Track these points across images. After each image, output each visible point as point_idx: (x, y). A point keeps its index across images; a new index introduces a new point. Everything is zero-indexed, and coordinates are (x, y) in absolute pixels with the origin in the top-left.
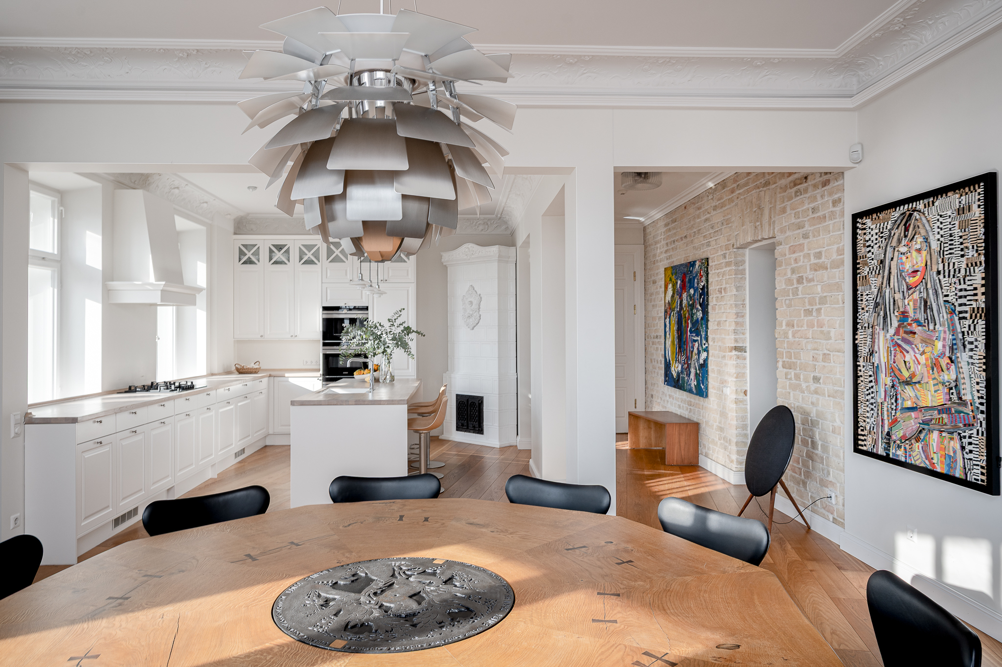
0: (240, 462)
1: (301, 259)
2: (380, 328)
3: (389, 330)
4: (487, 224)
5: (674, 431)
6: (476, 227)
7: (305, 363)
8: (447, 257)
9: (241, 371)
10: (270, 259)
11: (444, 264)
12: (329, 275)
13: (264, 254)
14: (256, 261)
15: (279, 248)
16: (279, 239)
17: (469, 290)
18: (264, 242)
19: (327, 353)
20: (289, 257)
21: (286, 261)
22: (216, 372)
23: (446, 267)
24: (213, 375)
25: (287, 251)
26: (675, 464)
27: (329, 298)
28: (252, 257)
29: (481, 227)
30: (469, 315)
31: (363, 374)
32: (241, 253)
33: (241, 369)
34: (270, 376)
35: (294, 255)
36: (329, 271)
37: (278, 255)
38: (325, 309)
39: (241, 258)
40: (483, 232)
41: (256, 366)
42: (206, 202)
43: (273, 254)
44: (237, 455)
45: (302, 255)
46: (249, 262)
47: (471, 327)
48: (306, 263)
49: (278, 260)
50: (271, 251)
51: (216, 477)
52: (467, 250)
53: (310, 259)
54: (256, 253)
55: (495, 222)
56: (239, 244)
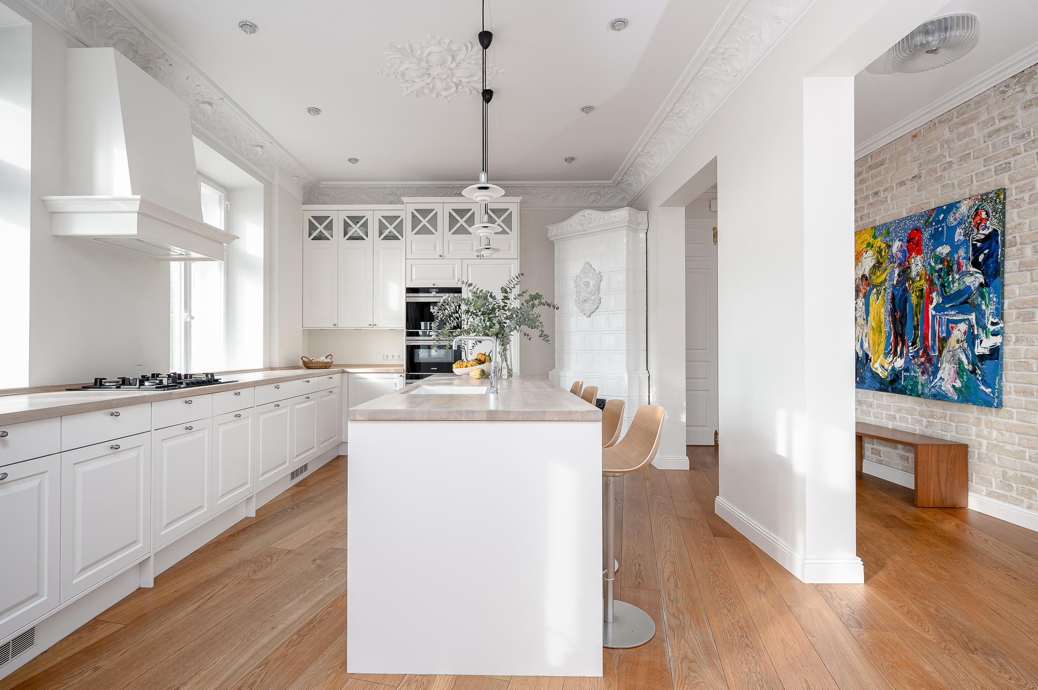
0: (298, 485)
1: (381, 233)
2: (491, 300)
3: (502, 304)
4: (600, 194)
5: (930, 455)
6: (587, 197)
7: (385, 358)
8: (553, 231)
9: (309, 365)
10: (345, 234)
11: (550, 239)
12: (414, 249)
13: (338, 228)
14: (329, 237)
15: (356, 219)
16: (356, 209)
17: (585, 268)
18: (338, 213)
19: (412, 344)
20: (367, 233)
21: (364, 237)
22: (277, 366)
23: (551, 245)
24: (272, 369)
25: (365, 225)
26: (931, 506)
27: (414, 277)
28: (324, 231)
29: (592, 198)
30: (585, 298)
31: (467, 367)
32: (312, 227)
33: (308, 363)
34: (344, 372)
35: (373, 228)
36: (414, 245)
37: (355, 229)
38: (410, 290)
39: (312, 233)
40: (594, 204)
41: (328, 360)
42: (261, 147)
43: (349, 229)
44: (294, 475)
45: (382, 228)
46: (320, 237)
47: (588, 314)
48: (386, 238)
49: (354, 235)
50: (346, 225)
51: (254, 516)
52: (582, 218)
53: (391, 234)
54: (329, 227)
55: (609, 192)
56: (308, 216)
